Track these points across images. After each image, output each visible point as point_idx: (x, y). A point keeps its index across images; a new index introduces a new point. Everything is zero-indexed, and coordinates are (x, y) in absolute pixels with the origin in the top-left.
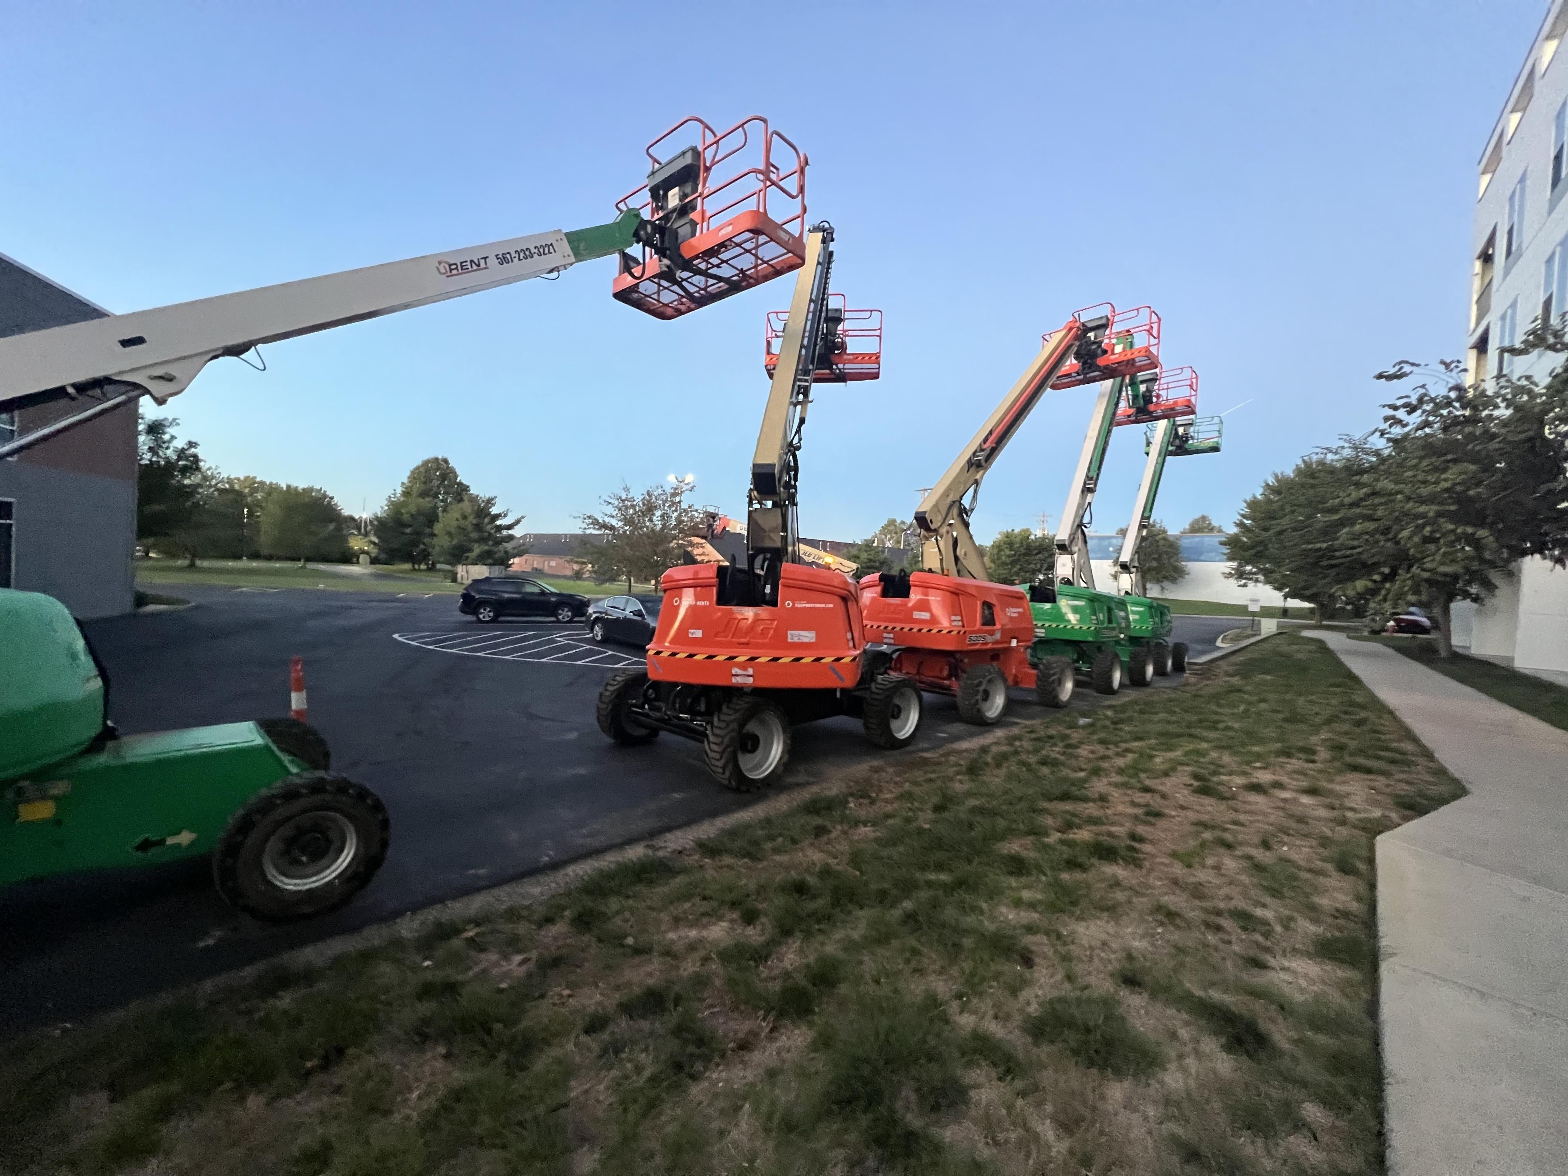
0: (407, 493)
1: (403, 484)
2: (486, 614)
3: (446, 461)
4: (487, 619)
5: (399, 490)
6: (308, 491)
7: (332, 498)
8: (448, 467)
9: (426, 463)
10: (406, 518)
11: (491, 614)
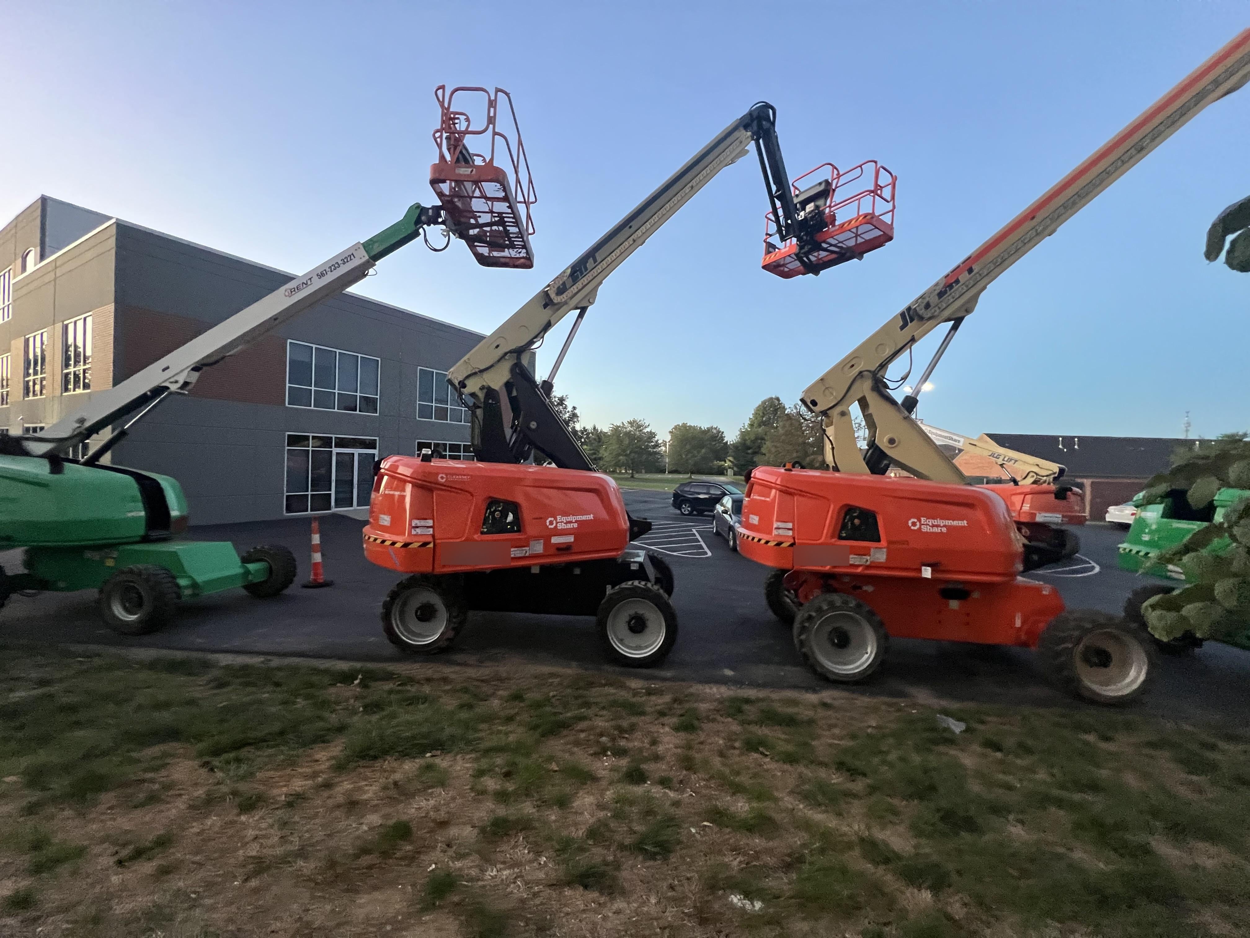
0: (751, 425)
1: (750, 419)
2: (686, 509)
3: (778, 399)
4: (687, 512)
5: (747, 422)
6: (709, 430)
7: (723, 433)
8: (780, 404)
9: (764, 402)
10: (748, 443)
11: (689, 509)
